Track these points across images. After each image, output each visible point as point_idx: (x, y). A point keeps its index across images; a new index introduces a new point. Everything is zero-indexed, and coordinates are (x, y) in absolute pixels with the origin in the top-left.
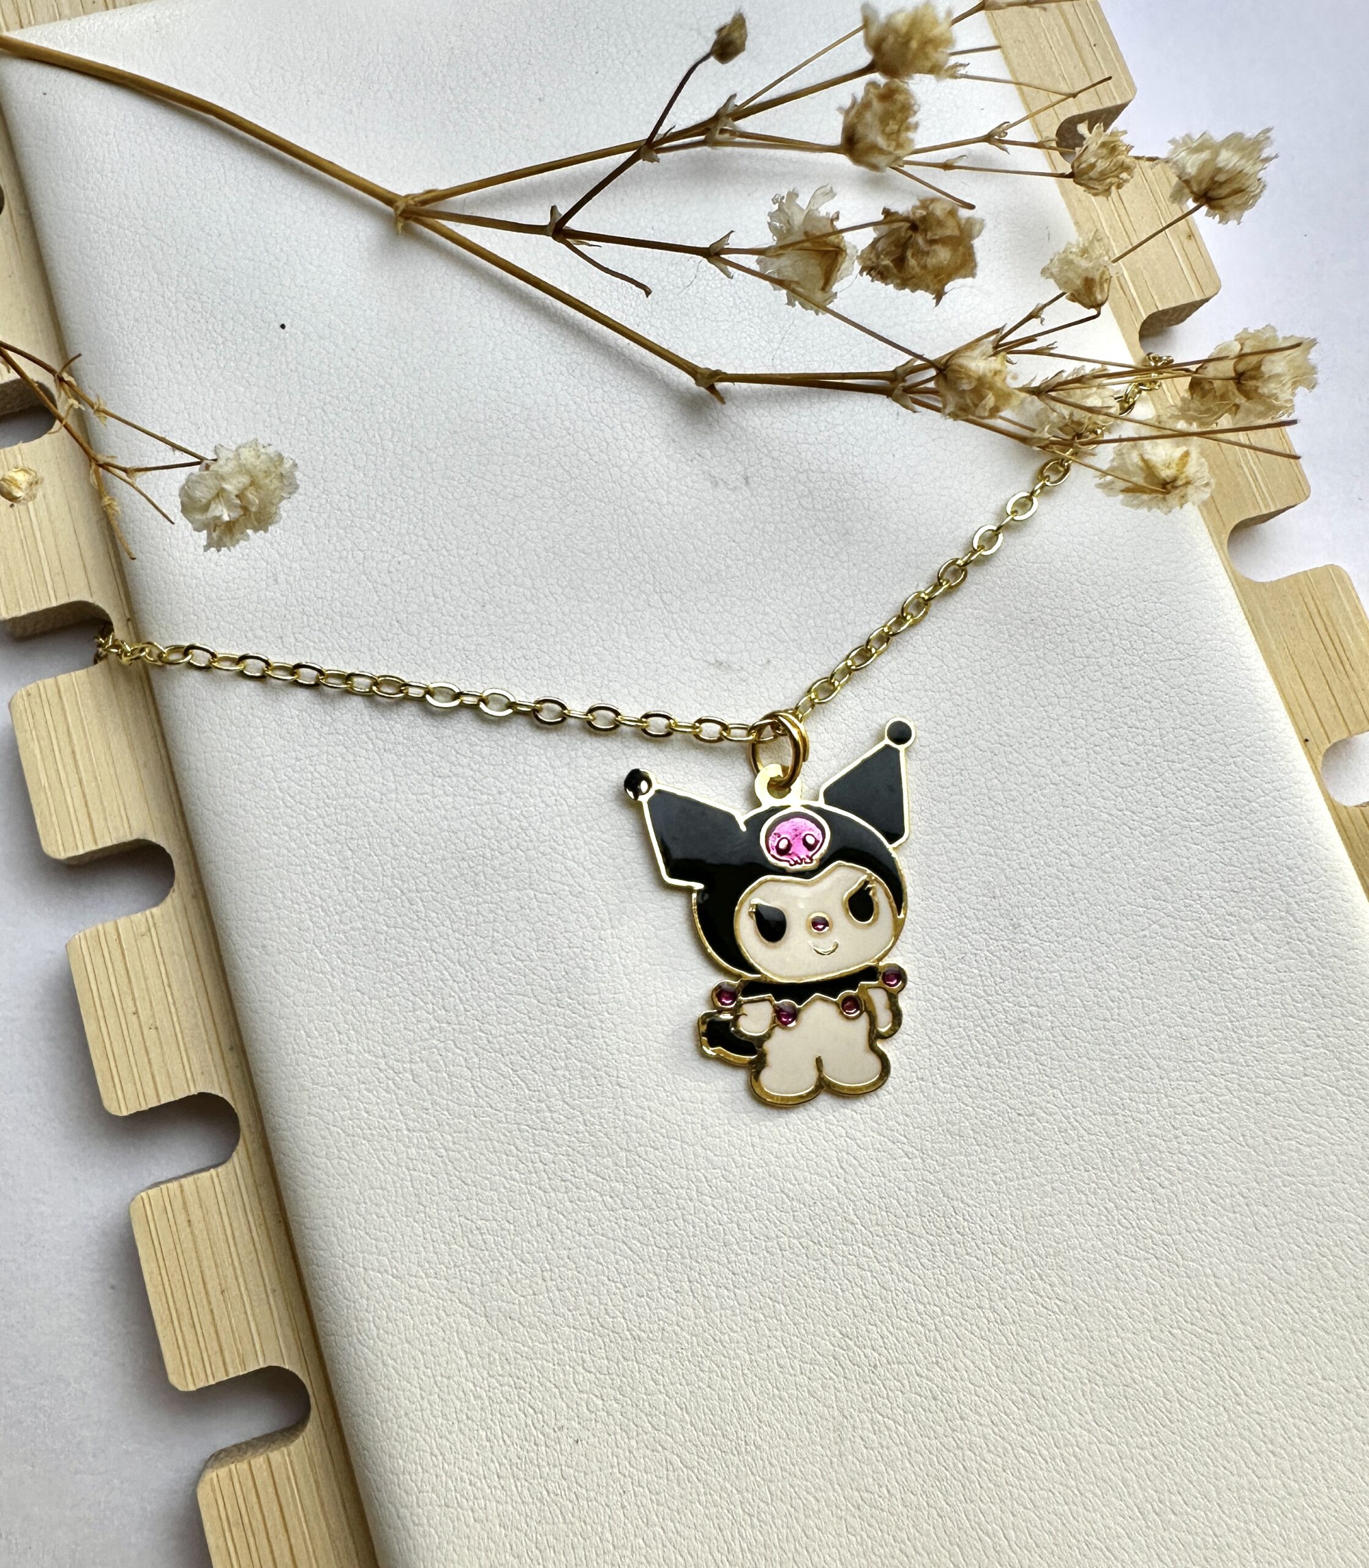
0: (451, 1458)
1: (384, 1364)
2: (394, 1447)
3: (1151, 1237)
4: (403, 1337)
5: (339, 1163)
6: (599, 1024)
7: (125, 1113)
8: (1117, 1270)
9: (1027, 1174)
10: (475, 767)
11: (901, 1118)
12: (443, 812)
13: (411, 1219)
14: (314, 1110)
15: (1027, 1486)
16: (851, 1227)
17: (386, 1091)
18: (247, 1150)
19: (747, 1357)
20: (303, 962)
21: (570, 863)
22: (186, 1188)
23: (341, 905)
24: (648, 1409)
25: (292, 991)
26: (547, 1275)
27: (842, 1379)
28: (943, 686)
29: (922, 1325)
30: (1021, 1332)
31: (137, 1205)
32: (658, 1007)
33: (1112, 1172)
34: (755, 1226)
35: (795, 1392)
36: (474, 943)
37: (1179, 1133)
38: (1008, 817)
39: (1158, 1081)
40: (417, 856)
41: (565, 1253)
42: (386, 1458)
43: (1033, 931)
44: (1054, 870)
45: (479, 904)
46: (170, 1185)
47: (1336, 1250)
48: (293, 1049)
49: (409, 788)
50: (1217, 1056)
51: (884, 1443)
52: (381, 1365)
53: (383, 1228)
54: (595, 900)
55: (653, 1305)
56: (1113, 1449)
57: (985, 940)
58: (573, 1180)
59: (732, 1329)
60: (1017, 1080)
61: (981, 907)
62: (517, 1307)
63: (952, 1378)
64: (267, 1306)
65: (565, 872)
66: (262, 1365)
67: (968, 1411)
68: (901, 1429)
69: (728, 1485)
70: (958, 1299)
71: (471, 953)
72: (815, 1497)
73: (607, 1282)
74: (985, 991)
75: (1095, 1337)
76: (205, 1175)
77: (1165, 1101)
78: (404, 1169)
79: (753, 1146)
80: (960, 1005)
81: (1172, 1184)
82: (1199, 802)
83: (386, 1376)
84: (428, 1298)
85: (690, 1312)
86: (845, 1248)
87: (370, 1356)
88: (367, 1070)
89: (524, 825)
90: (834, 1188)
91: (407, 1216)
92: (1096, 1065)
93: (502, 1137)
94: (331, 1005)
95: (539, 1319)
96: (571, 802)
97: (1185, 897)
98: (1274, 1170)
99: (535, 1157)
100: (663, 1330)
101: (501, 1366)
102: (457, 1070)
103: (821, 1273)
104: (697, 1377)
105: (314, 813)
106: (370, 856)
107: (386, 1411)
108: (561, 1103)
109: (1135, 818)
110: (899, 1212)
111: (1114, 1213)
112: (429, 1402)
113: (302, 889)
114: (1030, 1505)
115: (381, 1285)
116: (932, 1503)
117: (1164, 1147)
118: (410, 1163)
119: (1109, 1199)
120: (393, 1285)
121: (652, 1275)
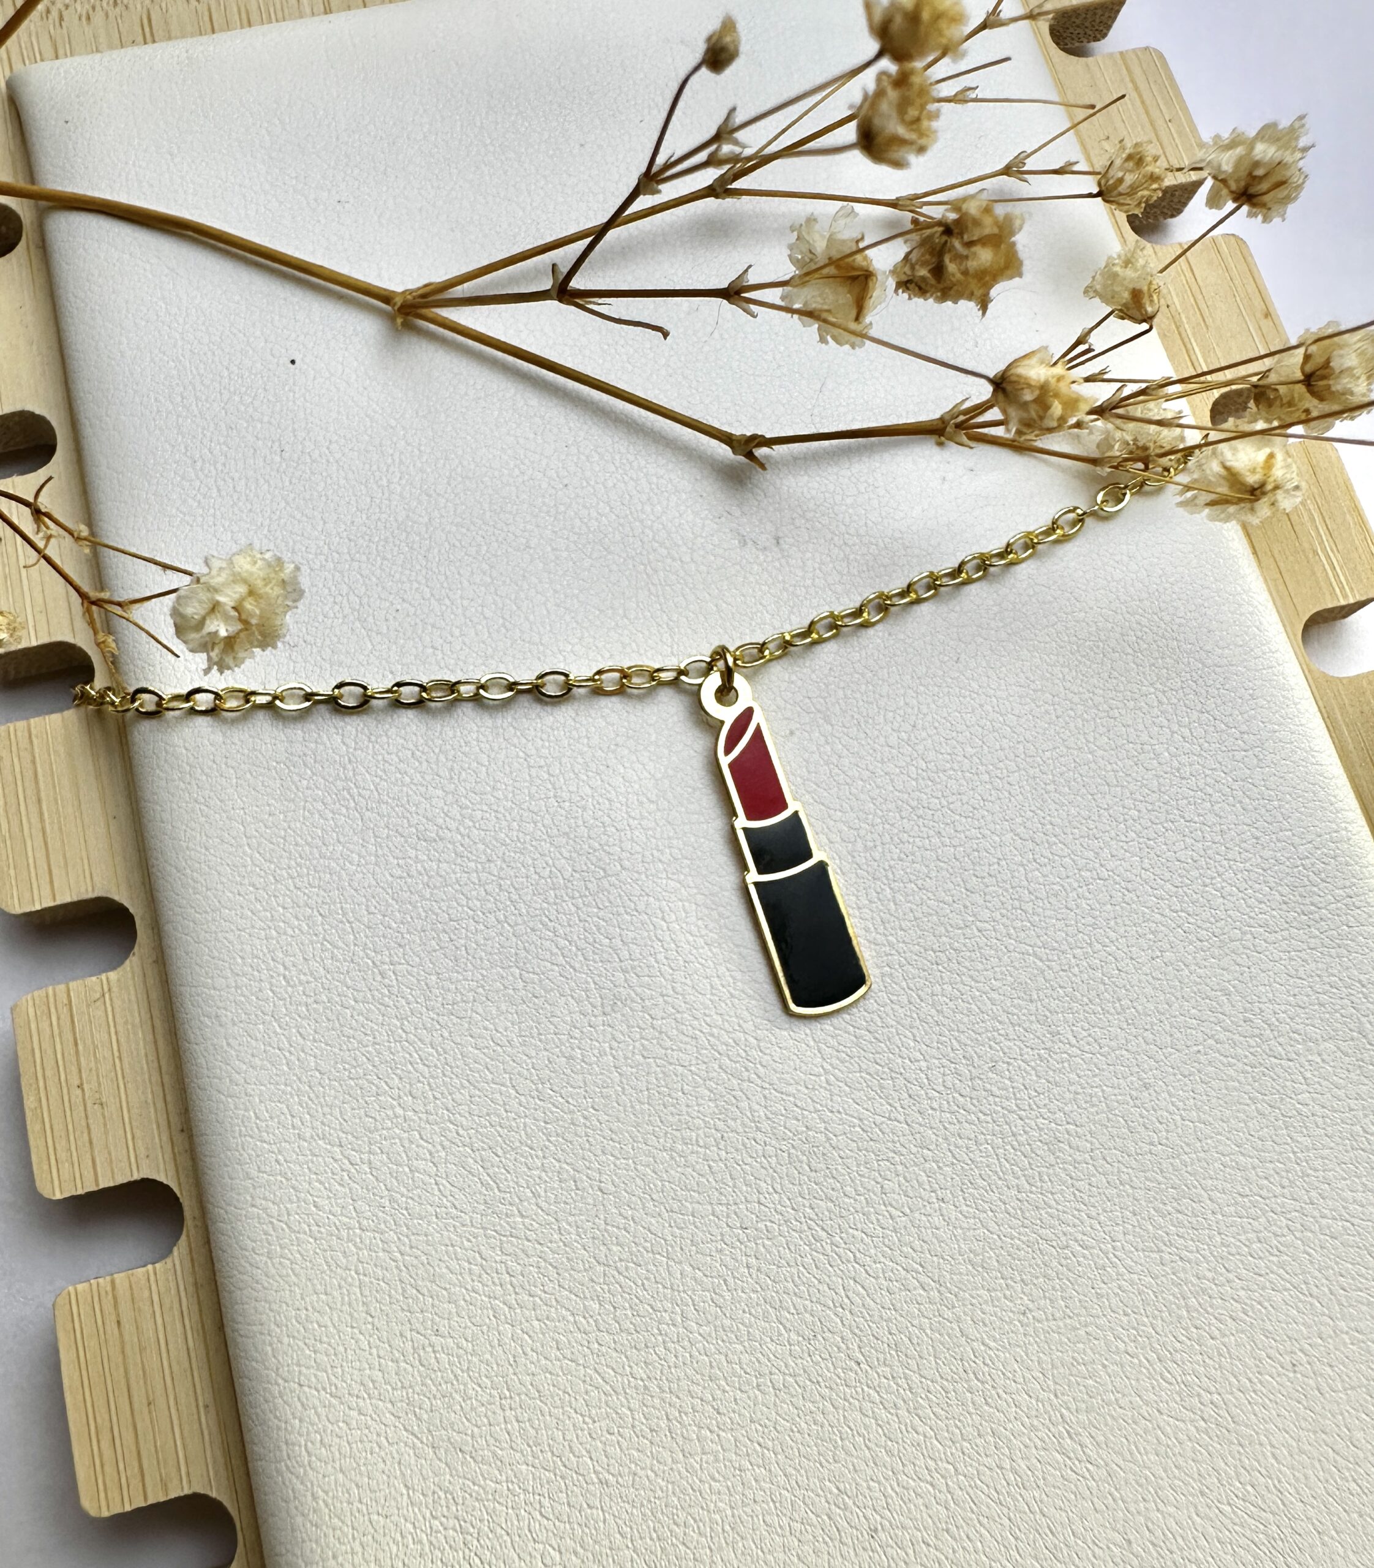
1: (315, 1497)
3: (1199, 1395)
4: (337, 1465)
5: (280, 1263)
6: (582, 1120)
7: (58, 1196)
9: (1059, 1316)
11: (917, 1244)
12: (426, 879)
13: (357, 1331)
14: (258, 1202)
16: (855, 1366)
17: (340, 1184)
18: (190, 1248)
19: (729, 1512)
20: (259, 1036)
21: (563, 943)
22: (117, 1281)
23: (305, 974)
25: (244, 1067)
26: (506, 1403)
27: (837, 1543)
28: (983, 768)
29: (932, 1485)
30: (1046, 1498)
31: (61, 1301)
32: (649, 1104)
33: (1155, 1317)
34: (745, 1358)
35: (781, 1556)
36: (450, 1024)
37: (1231, 1276)
38: (1048, 913)
39: (1210, 1216)
40: (394, 925)
41: (527, 1379)
43: (1074, 1041)
44: (1099, 973)
45: (458, 980)
46: (101, 1281)
48: (240, 1131)
49: (391, 851)
50: (1278, 1190)
52: (310, 1498)
53: (325, 1339)
54: (587, 982)
55: (625, 1444)
57: (1020, 1049)
59: (713, 1479)
60: (1050, 1207)
61: (1016, 1011)
62: (469, 1438)
63: (964, 1548)
65: (555, 950)
66: (187, 1491)
70: (977, 1457)
71: (446, 1034)
73: (574, 1415)
74: (1017, 1106)
75: (1132, 1509)
76: (140, 1272)
77: (1218, 1239)
78: (353, 1273)
79: (748, 1267)
80: (989, 1119)
81: (1224, 1335)
82: (1263, 906)
83: (315, 1511)
84: (370, 1422)
85: (666, 1455)
86: (847, 1390)
87: (299, 1486)
88: (320, 1159)
89: (515, 897)
90: (838, 1320)
91: (352, 1327)
92: (1140, 1194)
93: (465, 1243)
94: (286, 1085)
95: (494, 1454)
96: (567, 875)
97: (1246, 1011)
98: (1342, 1324)
99: (502, 1268)
100: (635, 1474)
101: (447, 1507)
102: (421, 1165)
103: (820, 1418)
104: (671, 1532)
105: (284, 873)
106: (342, 922)
107: (312, 1550)
108: (535, 1208)
109: (1192, 920)
110: (912, 1352)
111: (1158, 1366)
112: (361, 1544)
113: (264, 955)
115: (317, 1404)
117: (1216, 1291)
118: (360, 1267)
119: (1153, 1348)
120: (331, 1405)
121: (625, 1411)
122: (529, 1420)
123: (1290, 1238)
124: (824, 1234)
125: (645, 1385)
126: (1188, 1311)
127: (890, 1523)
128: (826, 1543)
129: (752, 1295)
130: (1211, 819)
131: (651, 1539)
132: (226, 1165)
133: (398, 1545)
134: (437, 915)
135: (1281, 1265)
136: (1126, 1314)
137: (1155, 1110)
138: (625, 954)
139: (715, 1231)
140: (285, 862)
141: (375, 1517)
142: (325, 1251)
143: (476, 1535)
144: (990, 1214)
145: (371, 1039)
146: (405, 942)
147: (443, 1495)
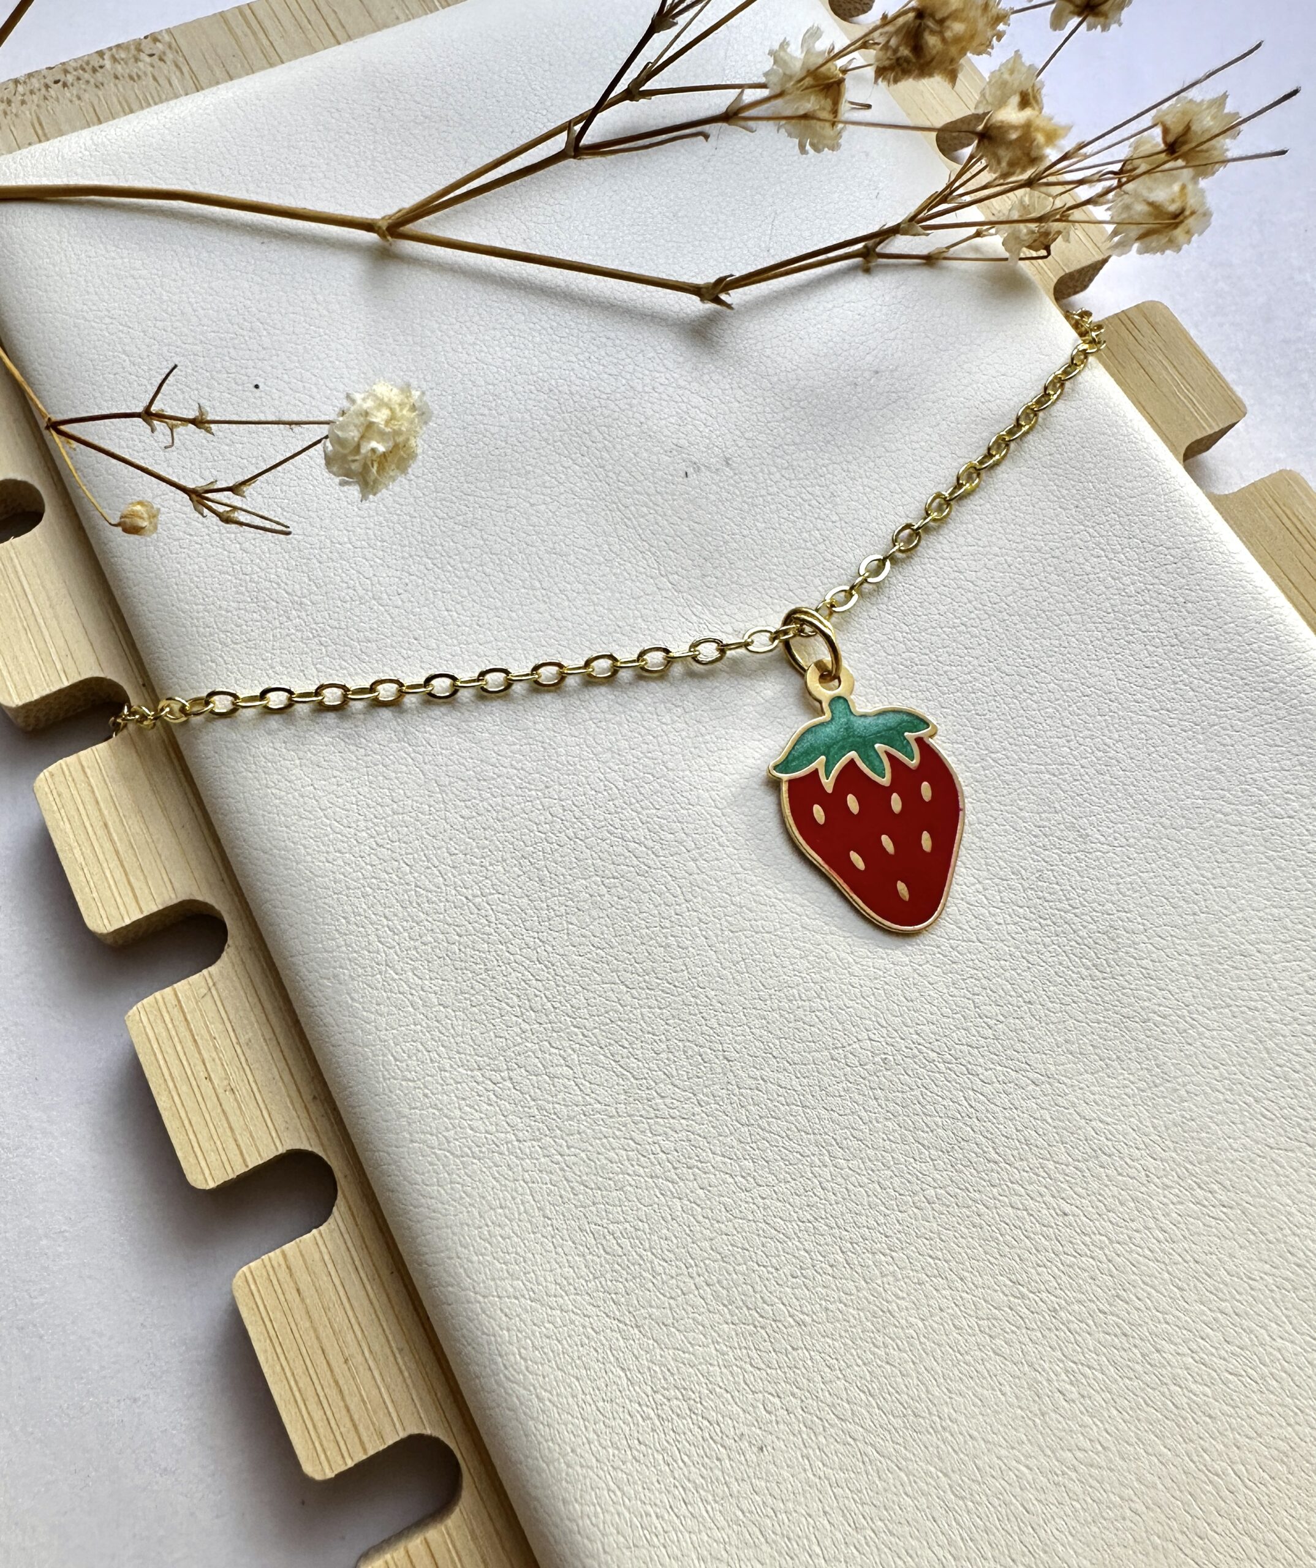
0: (629, 1490)
1: (540, 1399)
2: (566, 1489)
3: (1299, 1125)
4: (553, 1364)
5: (452, 1189)
6: (692, 1000)
7: (212, 1185)
8: (1275, 1166)
9: (1157, 1081)
10: (519, 766)
11: (1018, 1046)
12: (495, 814)
13: (539, 1236)
14: (417, 1136)
16: (994, 1166)
17: (488, 1104)
18: (348, 1202)
19: (921, 1325)
20: (379, 985)
21: (631, 845)
22: (289, 1255)
23: (407, 921)
24: (829, 1400)
25: (373, 1017)
26: (693, 1271)
27: (1024, 1331)
28: (958, 621)
29: (1094, 1259)
30: (1195, 1248)
32: (747, 972)
33: (1241, 1065)
34: (897, 1182)
35: (978, 1353)
36: (551, 939)
37: (1297, 1014)
38: (1049, 733)
39: (1263, 966)
40: (478, 861)
41: (706, 1245)
42: (561, 1504)
43: (1102, 839)
44: (1107, 777)
45: (547, 898)
46: (272, 1254)
48: (383, 1075)
49: (456, 796)
51: (1086, 1393)
52: (536, 1402)
53: (511, 1250)
54: (664, 876)
55: (809, 1284)
57: (1059, 856)
58: (700, 1165)
59: (898, 1298)
60: (1124, 988)
62: (668, 1312)
63: (1138, 1309)
64: (396, 1369)
65: (628, 854)
66: (402, 1435)
67: (1163, 1342)
68: (1100, 1376)
69: (933, 1470)
70: (1123, 1224)
71: (550, 949)
72: (1027, 1467)
73: (757, 1268)
76: (306, 1237)
77: (1275, 985)
78: (522, 1183)
79: (875, 1099)
80: (1049, 922)
81: (1305, 1067)
82: (1229, 691)
83: (543, 1412)
84: (573, 1317)
85: (849, 1285)
86: (995, 1190)
87: (523, 1392)
88: (464, 1085)
89: (578, 814)
90: (969, 1129)
91: (534, 1233)
92: (1198, 960)
93: (618, 1133)
94: (415, 1025)
95: (694, 1320)
96: (621, 785)
97: (1241, 783)
100: (827, 1309)
101: (665, 1379)
102: (559, 1070)
103: (977, 1220)
104: (874, 1354)
105: (364, 834)
106: (428, 868)
107: (549, 1449)
108: (670, 1087)
109: (1172, 716)
110: (1040, 1142)
111: (1258, 1107)
113: (365, 911)
114: (1253, 1434)
115: (519, 1310)
116: (1150, 1450)
117: (1286, 1031)
118: (526, 1175)
119: (1246, 1092)
120: (533, 1310)
121: (803, 1253)
122: (719, 1282)
124: (934, 1055)
125: (814, 1228)
126: (1268, 1053)
127: (1065, 1300)
128: (1013, 1332)
129: (888, 1123)
130: (1163, 626)
131: (858, 1366)
132: (378, 1111)
133: (628, 1425)
134: (512, 844)
136: (1216, 1068)
137: (1187, 884)
139: (837, 1072)
140: (362, 824)
141: (600, 1404)
142: (491, 1168)
143: (698, 1400)
144: (1073, 1005)
145: (482, 966)
146: (490, 874)
147: (657, 1369)
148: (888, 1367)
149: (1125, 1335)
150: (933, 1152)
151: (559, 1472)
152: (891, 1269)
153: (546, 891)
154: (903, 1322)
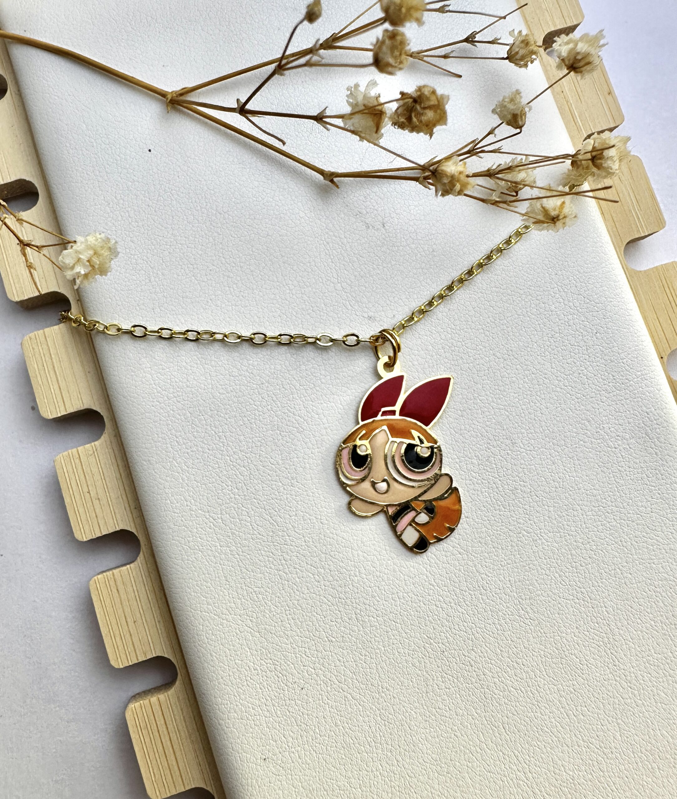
0: (243, 697)
1: (211, 655)
2: (216, 692)
3: (576, 589)
4: (219, 642)
5: (187, 563)
6: (311, 494)
7: (85, 540)
8: (559, 605)
9: (517, 561)
10: (250, 371)
12: (235, 394)
14: (175, 538)
15: (514, 704)
17: (209, 528)
18: (145, 557)
19: (383, 649)
20: (168, 468)
22: (115, 574)
23: (186, 440)
24: (336, 673)
25: (163, 482)
26: (288, 612)
28: (480, 327)
29: (465, 632)
30: (512, 634)
31: (92, 582)
33: (557, 559)
34: (386, 587)
36: (251, 456)
37: (589, 540)
38: (510, 390)
39: (581, 516)
40: (222, 415)
41: (296, 602)
42: (213, 698)
43: (522, 446)
44: (533, 416)
45: (253, 438)
46: (108, 573)
47: (663, 594)
48: (165, 509)
49: (218, 382)
50: (610, 503)
51: (448, 687)
52: (209, 656)
53: (209, 592)
54: (310, 435)
55: (338, 625)
56: (556, 688)
57: (499, 451)
58: (300, 568)
59: (375, 636)
60: (513, 517)
61: (497, 435)
62: (273, 628)
63: (480, 656)
64: (156, 629)
65: (294, 421)
66: (154, 656)
67: (487, 671)
68: (456, 680)
69: (374, 708)
71: (250, 461)
72: (415, 712)
73: (316, 615)
74: (498, 475)
75: (548, 636)
76: (124, 568)
78: (219, 565)
79: (386, 550)
80: (486, 482)
81: (587, 565)
82: (605, 382)
83: (212, 661)
84: (232, 624)
85: (356, 628)
86: (430, 597)
88: (200, 519)
89: (275, 399)
90: (425, 570)
93: (266, 549)
94: (182, 488)
95: (284, 633)
96: (297, 388)
97: (597, 428)
98: (635, 557)
99: (281, 558)
100: (343, 637)
101: (267, 655)
102: (244, 518)
103: (418, 609)
104: (359, 658)
106: (200, 416)
107: (212, 676)
109: (573, 390)
111: (559, 579)
112: (232, 672)
114: (516, 713)
115: (209, 618)
116: (469, 713)
117: (582, 547)
118: (222, 562)
119: (556, 572)
120: (215, 619)
121: (337, 612)
122: (298, 619)
123: (615, 523)
125: (345, 602)
126: (572, 556)
128: (423, 658)
129: (389, 562)
130: (582, 343)
132: (160, 524)
133: (247, 671)
134: (241, 409)
135: (611, 535)
136: (545, 559)
137: (557, 473)
138: (325, 420)
139: (371, 536)
141: (237, 661)
142: (205, 556)
143: (279, 665)
144: (488, 522)
145: (217, 466)
146: (228, 422)
147: (264, 651)
148: (364, 664)
149: (472, 666)
150: (406, 577)
151: (215, 685)
152: (375, 624)
153: (252, 434)
154: (376, 647)
